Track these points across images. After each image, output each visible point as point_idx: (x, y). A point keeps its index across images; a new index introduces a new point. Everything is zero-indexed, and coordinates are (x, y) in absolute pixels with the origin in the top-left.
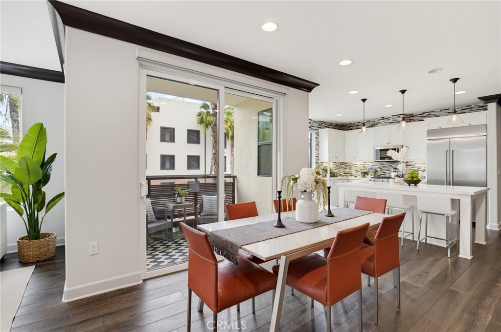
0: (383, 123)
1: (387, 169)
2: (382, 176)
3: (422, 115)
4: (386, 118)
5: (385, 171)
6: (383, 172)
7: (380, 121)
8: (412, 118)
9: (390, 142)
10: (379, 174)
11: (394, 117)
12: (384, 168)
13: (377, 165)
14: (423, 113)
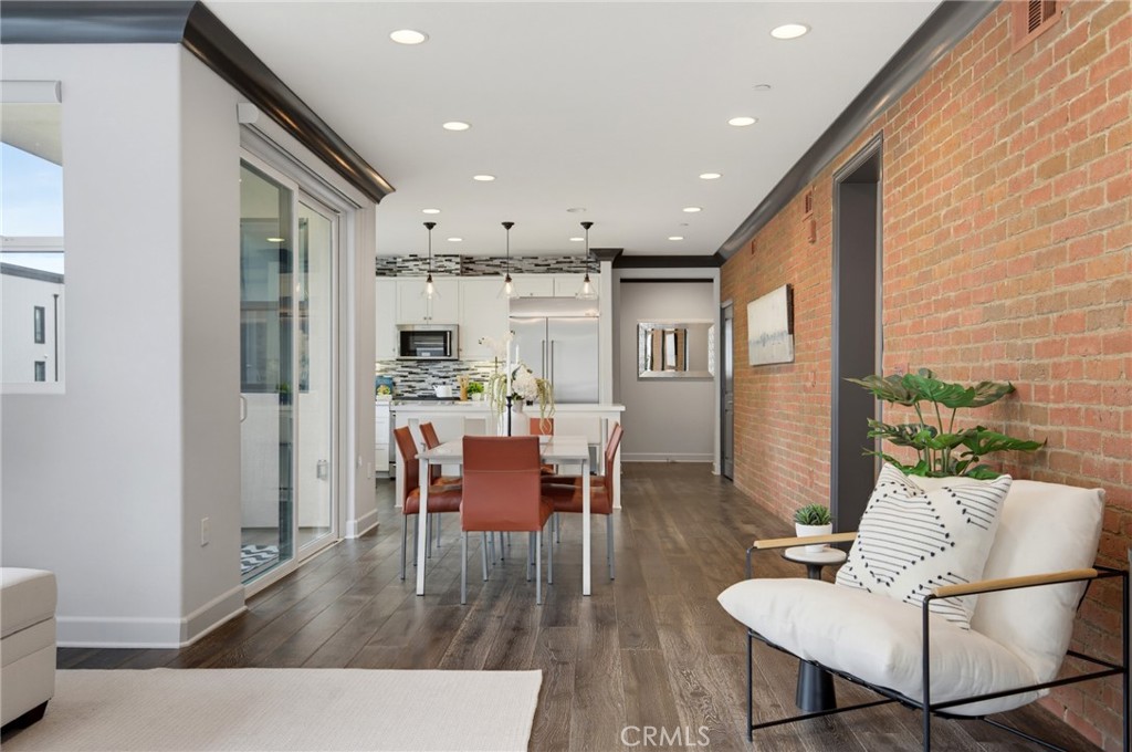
0: (415, 270)
1: (417, 377)
2: (406, 395)
3: (490, 263)
4: (422, 260)
5: (413, 384)
6: (410, 387)
7: (406, 264)
8: (471, 266)
9: (430, 315)
10: (399, 391)
11: (440, 258)
12: (410, 377)
13: (394, 369)
14: (492, 259)
